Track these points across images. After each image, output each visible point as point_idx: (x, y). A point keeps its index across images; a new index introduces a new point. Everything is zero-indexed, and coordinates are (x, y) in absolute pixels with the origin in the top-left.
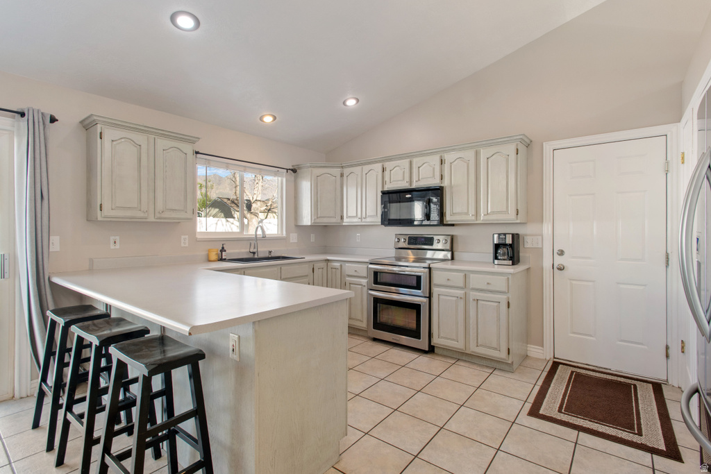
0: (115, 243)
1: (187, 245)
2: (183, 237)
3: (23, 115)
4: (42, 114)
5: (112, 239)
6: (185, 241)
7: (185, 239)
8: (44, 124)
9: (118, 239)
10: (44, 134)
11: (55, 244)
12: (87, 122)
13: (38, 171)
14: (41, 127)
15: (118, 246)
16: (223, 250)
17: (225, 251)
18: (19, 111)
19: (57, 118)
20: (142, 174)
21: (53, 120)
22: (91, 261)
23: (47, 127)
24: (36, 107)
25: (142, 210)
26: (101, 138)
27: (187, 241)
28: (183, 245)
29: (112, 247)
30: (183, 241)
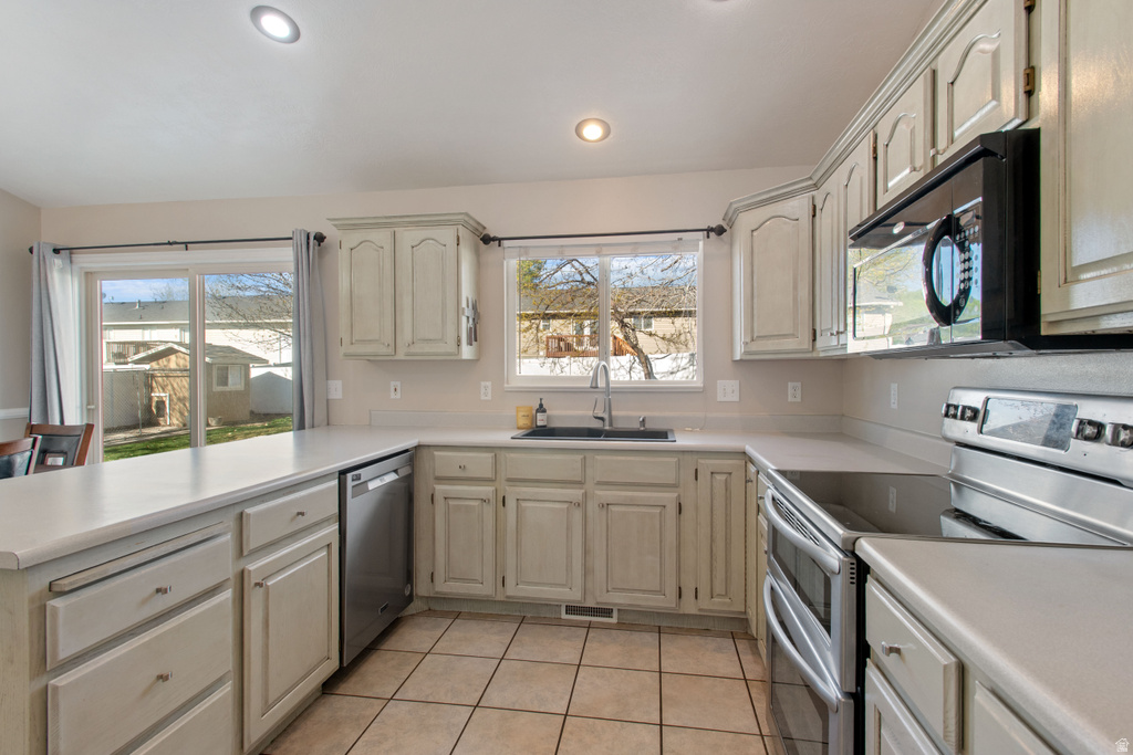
0: (396, 390)
1: (489, 398)
2: (483, 384)
5: (393, 384)
6: (486, 390)
7: (486, 388)
9: (398, 383)
15: (398, 395)
16: (541, 409)
17: (544, 411)
22: (370, 413)
26: (340, 248)
27: (489, 390)
28: (483, 398)
29: (393, 395)
30: (483, 390)
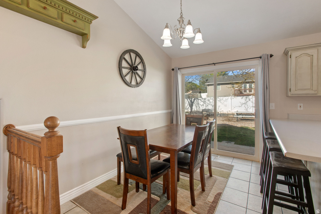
0: (300, 107)
3: (261, 57)
4: (267, 55)
5: (299, 105)
8: (268, 59)
9: (302, 105)
10: (268, 63)
11: (272, 106)
12: (286, 52)
13: (265, 78)
14: (267, 60)
15: (302, 109)
18: (259, 57)
19: (273, 55)
20: (313, 70)
21: (271, 56)
22: (288, 114)
23: (269, 59)
24: (265, 53)
25: (313, 90)
26: (290, 58)
29: (299, 108)
